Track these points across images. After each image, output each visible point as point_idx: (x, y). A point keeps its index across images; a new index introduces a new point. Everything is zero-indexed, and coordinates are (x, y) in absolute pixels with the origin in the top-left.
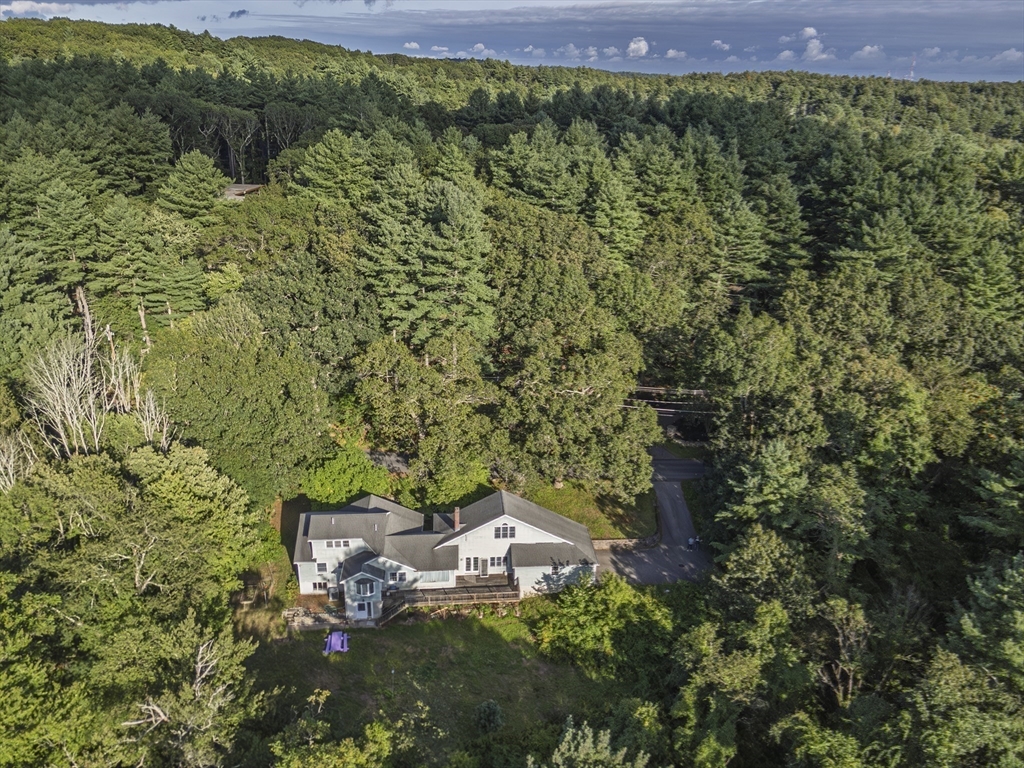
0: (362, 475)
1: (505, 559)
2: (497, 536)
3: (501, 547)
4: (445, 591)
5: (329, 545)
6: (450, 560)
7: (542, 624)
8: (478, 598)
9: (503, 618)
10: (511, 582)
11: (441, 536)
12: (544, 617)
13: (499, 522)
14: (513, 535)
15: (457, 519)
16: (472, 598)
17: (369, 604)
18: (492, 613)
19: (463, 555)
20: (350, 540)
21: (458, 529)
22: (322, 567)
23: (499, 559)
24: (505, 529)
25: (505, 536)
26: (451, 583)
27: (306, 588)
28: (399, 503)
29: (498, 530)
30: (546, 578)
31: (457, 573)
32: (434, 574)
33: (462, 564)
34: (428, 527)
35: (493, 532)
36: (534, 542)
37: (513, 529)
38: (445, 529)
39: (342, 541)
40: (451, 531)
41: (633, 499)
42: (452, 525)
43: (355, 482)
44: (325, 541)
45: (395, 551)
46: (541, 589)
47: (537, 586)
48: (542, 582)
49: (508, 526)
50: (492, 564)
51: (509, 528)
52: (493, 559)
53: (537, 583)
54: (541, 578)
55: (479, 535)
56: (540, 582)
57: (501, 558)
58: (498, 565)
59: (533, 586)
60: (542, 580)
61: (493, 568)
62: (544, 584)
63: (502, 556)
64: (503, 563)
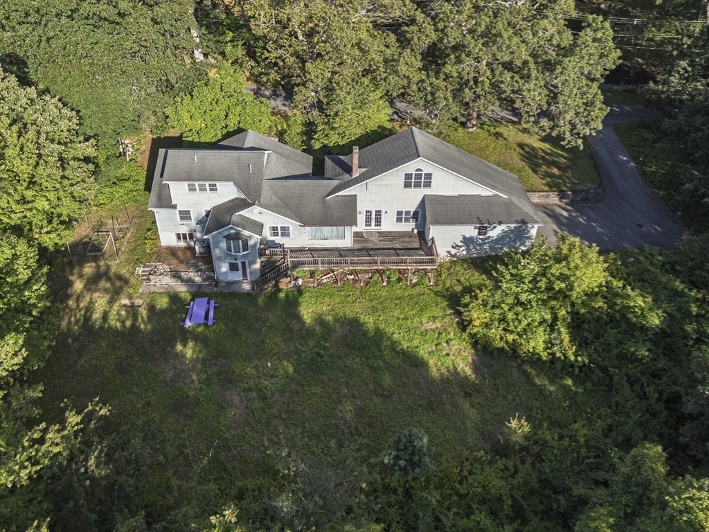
0: (239, 109)
1: (416, 213)
2: (407, 185)
3: (412, 199)
4: (339, 252)
5: (192, 189)
6: (345, 213)
7: (467, 299)
8: (383, 263)
9: (414, 286)
10: (424, 243)
11: (335, 183)
12: (468, 290)
13: (411, 167)
14: (428, 185)
15: (356, 161)
16: (375, 262)
17: (243, 264)
18: (399, 280)
19: (362, 207)
20: (218, 184)
21: (356, 174)
22: (185, 215)
23: (408, 213)
24: (418, 176)
25: (418, 185)
26: (347, 242)
27: (168, 238)
28: (285, 143)
29: (408, 176)
30: (467, 241)
31: (354, 229)
32: (326, 230)
33: (361, 219)
34: (318, 171)
35: (403, 180)
36: (455, 193)
37: (429, 176)
38: (339, 175)
39: (207, 184)
40: (347, 177)
41: (580, 142)
42: (348, 169)
43: (231, 116)
44: (186, 184)
45: (275, 199)
46: (458, 254)
47: (453, 251)
48: (461, 247)
49: (423, 173)
50: (399, 220)
51: (423, 175)
52: (399, 213)
53: (453, 247)
54: (461, 241)
55: (383, 183)
56: (457, 246)
57: (410, 212)
58: (405, 221)
59: (448, 252)
60: (461, 244)
61: (399, 224)
62: (463, 248)
63: (412, 209)
64: (413, 218)
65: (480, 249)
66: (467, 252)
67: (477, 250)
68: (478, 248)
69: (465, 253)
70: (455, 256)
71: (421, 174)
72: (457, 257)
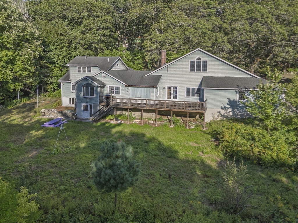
1: (199, 90)
2: (192, 69)
5: (79, 70)
13: (194, 56)
14: (205, 69)
23: (193, 89)
24: (199, 63)
25: (199, 69)
27: (65, 102)
29: (192, 63)
30: (232, 104)
35: (189, 65)
36: (224, 76)
37: (205, 63)
39: (87, 67)
44: (77, 67)
46: (226, 114)
47: (223, 112)
48: (228, 108)
49: (202, 60)
50: (188, 95)
51: (202, 62)
52: (188, 89)
53: (222, 109)
54: (228, 104)
55: (178, 67)
56: (225, 107)
57: (195, 88)
58: (192, 96)
59: (219, 112)
60: (228, 106)
61: (189, 97)
62: (229, 110)
63: (196, 87)
64: (197, 93)
65: (243, 112)
66: (233, 113)
67: (240, 112)
68: (241, 110)
69: (231, 114)
70: (224, 116)
71: (200, 61)
72: (226, 117)
